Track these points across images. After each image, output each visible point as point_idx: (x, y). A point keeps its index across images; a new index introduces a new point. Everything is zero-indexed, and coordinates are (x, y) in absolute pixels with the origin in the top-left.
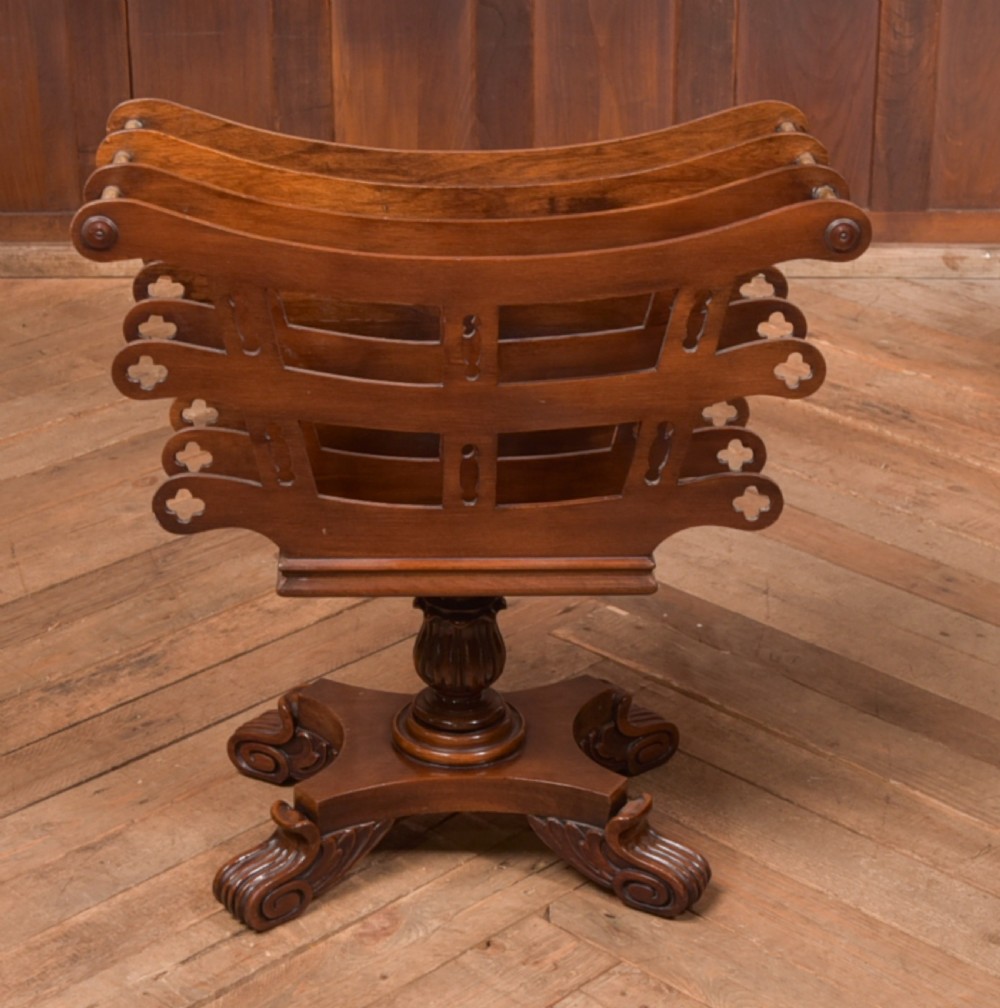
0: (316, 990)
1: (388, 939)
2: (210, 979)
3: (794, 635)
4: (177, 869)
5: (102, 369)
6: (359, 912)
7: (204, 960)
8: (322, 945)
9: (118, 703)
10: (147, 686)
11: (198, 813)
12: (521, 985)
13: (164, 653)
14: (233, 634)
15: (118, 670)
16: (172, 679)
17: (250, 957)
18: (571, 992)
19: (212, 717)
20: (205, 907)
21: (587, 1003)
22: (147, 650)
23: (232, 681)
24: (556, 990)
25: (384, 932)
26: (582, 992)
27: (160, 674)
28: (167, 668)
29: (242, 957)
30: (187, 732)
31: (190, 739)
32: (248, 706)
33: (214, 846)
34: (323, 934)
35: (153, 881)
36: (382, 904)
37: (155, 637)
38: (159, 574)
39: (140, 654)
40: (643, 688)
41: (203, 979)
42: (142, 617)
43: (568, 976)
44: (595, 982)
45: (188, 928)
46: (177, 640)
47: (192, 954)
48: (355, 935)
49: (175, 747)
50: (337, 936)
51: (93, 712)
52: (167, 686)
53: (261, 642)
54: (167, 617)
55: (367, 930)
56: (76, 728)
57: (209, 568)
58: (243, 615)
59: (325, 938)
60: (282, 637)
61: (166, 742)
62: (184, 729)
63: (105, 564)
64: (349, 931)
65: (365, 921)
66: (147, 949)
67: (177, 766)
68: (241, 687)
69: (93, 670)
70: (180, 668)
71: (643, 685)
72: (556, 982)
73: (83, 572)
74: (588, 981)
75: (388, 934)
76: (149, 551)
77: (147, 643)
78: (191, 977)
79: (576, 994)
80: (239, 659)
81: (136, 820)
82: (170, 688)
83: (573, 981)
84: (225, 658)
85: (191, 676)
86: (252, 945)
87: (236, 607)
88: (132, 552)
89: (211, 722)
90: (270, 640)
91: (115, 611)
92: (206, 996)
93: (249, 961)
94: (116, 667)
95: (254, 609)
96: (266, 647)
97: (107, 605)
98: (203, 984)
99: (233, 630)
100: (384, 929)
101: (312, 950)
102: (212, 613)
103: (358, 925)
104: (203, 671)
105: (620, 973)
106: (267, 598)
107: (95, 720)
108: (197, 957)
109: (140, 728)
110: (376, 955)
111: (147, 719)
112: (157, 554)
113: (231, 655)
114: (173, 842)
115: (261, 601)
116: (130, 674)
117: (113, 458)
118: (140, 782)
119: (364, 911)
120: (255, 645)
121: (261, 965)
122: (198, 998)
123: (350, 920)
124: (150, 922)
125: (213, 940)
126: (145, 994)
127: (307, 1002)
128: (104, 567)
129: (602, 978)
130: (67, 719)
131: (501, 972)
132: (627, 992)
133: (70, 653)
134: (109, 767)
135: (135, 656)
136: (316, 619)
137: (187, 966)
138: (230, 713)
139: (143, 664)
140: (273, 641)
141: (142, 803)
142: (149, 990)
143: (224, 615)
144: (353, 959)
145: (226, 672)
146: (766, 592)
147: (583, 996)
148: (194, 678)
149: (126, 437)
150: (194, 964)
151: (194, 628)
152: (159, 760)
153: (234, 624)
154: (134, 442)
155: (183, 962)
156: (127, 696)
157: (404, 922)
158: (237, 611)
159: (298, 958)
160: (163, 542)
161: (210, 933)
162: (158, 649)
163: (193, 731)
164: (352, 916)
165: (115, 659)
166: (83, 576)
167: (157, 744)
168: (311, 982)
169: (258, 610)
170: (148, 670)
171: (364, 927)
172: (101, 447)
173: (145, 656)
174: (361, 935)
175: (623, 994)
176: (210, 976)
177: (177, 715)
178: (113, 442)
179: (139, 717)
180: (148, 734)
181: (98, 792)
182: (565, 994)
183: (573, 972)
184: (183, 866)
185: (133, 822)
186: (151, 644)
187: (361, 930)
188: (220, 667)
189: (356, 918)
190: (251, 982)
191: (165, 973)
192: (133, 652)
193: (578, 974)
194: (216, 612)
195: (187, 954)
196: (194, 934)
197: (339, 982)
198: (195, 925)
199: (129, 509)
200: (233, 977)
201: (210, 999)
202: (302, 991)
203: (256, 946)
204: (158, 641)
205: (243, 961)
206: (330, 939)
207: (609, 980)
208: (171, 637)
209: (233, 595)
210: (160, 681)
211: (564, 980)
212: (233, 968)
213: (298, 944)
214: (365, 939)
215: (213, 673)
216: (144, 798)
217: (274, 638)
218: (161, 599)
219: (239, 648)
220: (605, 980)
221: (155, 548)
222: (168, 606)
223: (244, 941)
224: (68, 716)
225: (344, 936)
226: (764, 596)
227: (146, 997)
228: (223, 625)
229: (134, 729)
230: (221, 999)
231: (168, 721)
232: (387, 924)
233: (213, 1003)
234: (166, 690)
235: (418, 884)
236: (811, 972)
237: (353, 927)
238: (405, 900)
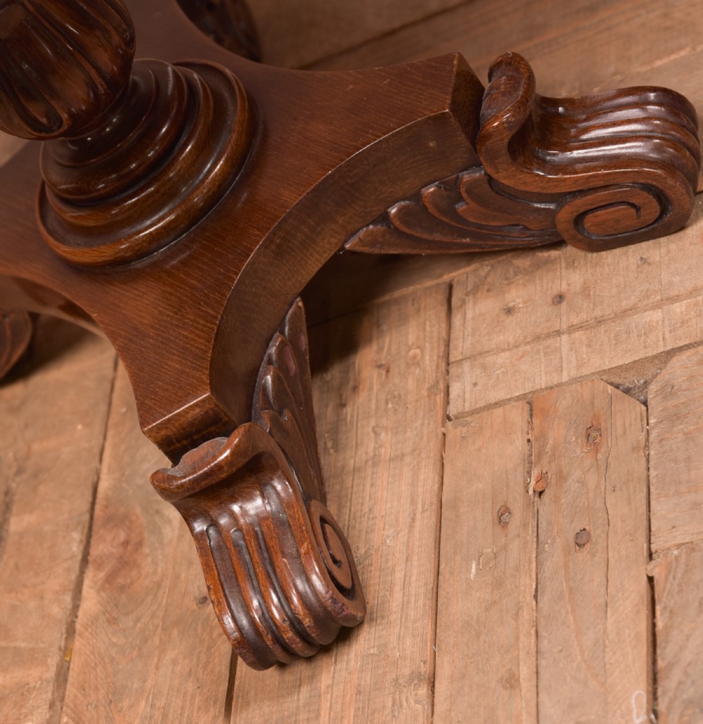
8: (78, 643)
21: (484, 367)
24: (425, 393)
25: (130, 548)
36: (86, 517)
43: (415, 362)
48: (102, 588)
50: (80, 612)
55: (108, 568)
59: (71, 631)
64: (88, 589)
65: (90, 558)
83: (430, 360)
100: (126, 543)
101: (75, 662)
103: (90, 574)
110: (159, 585)
119: (76, 549)
123: (73, 577)
129: (457, 320)
144: (138, 620)
147: (466, 366)
157: (138, 510)
159: (71, 690)
168: (126, 703)
171: (99, 568)
174: (110, 579)
175: (509, 311)
187: (102, 575)
206: (79, 626)
207: (470, 315)
213: (51, 674)
214: (121, 581)
225: (91, 601)
232: (122, 536)
235: (96, 451)
236: (683, 53)
237: (87, 583)
238: (104, 486)
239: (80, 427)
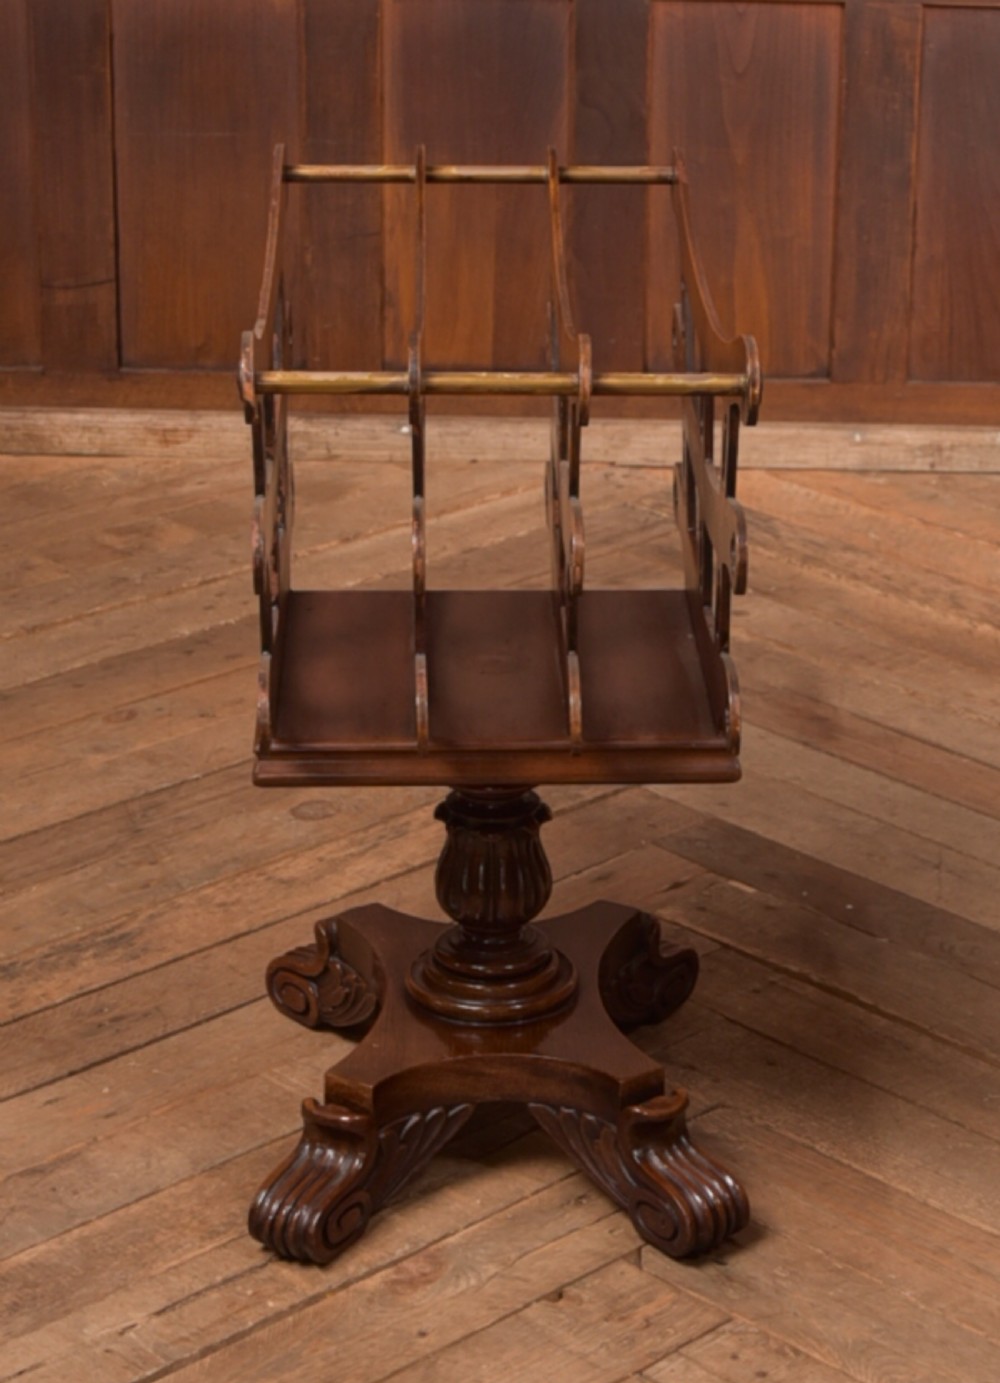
0: (332, 1349)
1: (429, 1287)
2: (193, 1334)
3: (973, 920)
4: (153, 1198)
5: (67, 572)
6: (393, 1254)
7: (186, 1310)
8: (342, 1294)
9: (78, 992)
10: (118, 972)
11: (182, 1130)
12: (602, 1346)
13: (141, 931)
14: (234, 909)
15: (80, 951)
16: (152, 963)
17: (246, 1307)
18: (665, 1356)
19: (203, 1012)
20: (189, 1245)
21: (687, 1369)
22: (119, 926)
23: (232, 968)
24: (647, 1352)
25: (423, 1279)
26: (681, 1355)
27: (135, 957)
28: (145, 950)
29: (237, 1307)
30: (169, 1030)
31: (173, 1039)
32: (252, 998)
33: (203, 1171)
34: (344, 1280)
35: (121, 1213)
36: (423, 1245)
37: (128, 911)
38: (137, 832)
39: (108, 932)
40: (773, 983)
41: (184, 1333)
42: (113, 885)
43: (663, 1335)
44: (699, 1342)
45: (168, 1271)
46: (160, 915)
47: (170, 1303)
48: (386, 1283)
49: (154, 1047)
50: (361, 1283)
51: (45, 1003)
52: (144, 972)
53: (270, 919)
54: (146, 886)
55: (402, 1277)
56: (22, 1022)
57: (203, 825)
58: (247, 884)
59: (345, 1286)
60: (299, 914)
61: (142, 1041)
62: (165, 1026)
63: (67, 818)
64: (378, 1278)
65: (400, 1265)
66: (112, 1297)
67: (155, 1071)
68: (243, 975)
69: (46, 950)
70: (163, 950)
71: (772, 978)
72: (647, 1342)
73: (35, 828)
74: (690, 1342)
75: (430, 1282)
76: (124, 803)
77: (117, 918)
78: (168, 1331)
79: (674, 1356)
80: (241, 940)
81: (100, 1138)
82: (149, 974)
83: (669, 1342)
84: (221, 939)
85: (175, 960)
86: (250, 1292)
87: (238, 875)
88: (101, 803)
89: (201, 1018)
90: (282, 916)
91: (77, 877)
92: (187, 1355)
93: (244, 1313)
94: (77, 948)
95: (262, 878)
96: (279, 925)
97: (68, 870)
98: (186, 1339)
99: (233, 904)
100: (424, 1275)
101: (329, 1300)
102: (206, 882)
103: (390, 1271)
104: (192, 954)
105: (731, 1332)
106: (279, 865)
107: (49, 1012)
108: (177, 1307)
109: (107, 1023)
110: (413, 1307)
111: (116, 1012)
112: (135, 807)
113: (230, 935)
114: (148, 1165)
115: (271, 868)
116: (95, 956)
117: (79, 686)
118: (106, 1090)
119: (399, 1253)
120: (262, 923)
121: (262, 1318)
122: (178, 1357)
123: (380, 1263)
124: (116, 1263)
125: (199, 1286)
126: (107, 1351)
127: (320, 1364)
128: (64, 822)
129: (708, 1338)
130: (11, 1012)
131: (575, 1330)
132: (741, 1356)
133: (17, 929)
134: (65, 1072)
135: (102, 934)
136: (343, 891)
137: (163, 1318)
138: (227, 1007)
139: (113, 943)
140: (287, 918)
141: (108, 1116)
142: (113, 1347)
143: (221, 885)
144: (382, 1312)
145: (223, 955)
146: (938, 867)
147: (681, 1359)
148: (179, 963)
149: (96, 659)
150: (173, 1315)
151: (181, 900)
152: (132, 1064)
153: (236, 895)
154: (107, 665)
155: (158, 1313)
156: (91, 984)
157: (451, 1267)
158: (239, 880)
159: (310, 1310)
160: (142, 792)
161: (195, 1277)
162: (133, 926)
163: (177, 1028)
164: (382, 1258)
165: (76, 936)
166: (35, 832)
167: (129, 1044)
168: (327, 1340)
169: (269, 879)
170: (120, 951)
171: (397, 1272)
172: (62, 670)
173: (117, 933)
174: (395, 1282)
175: (734, 1357)
176: (194, 1330)
177: (157, 1008)
178: (78, 664)
179: (106, 1010)
180: (118, 1031)
181: (49, 1102)
182: (659, 1357)
183: (671, 1331)
184: (160, 1195)
185: (95, 1139)
186: (124, 919)
187: (394, 1277)
188: (215, 951)
189: (388, 1260)
190: (247, 1339)
191: (133, 1326)
192: (100, 929)
193: (676, 1333)
194: (212, 881)
195: (164, 1303)
196: (173, 1279)
197: (362, 1340)
198: (175, 1267)
199: (97, 750)
200: (223, 1332)
201: (193, 1359)
202: (315, 1350)
203: (255, 1294)
204: (133, 916)
205: (237, 1312)
206: (352, 1288)
207: (717, 1341)
208: (151, 911)
209: (235, 860)
210: (136, 966)
211: (659, 1340)
212: (224, 1320)
213: (311, 1293)
214: (399, 1288)
215: (205, 957)
216: (112, 1110)
217: (288, 914)
218: (138, 863)
219: (242, 926)
220: (713, 1340)
221: (132, 800)
222: (147, 872)
223: (239, 1288)
224: (12, 1006)
225: (370, 1284)
226: (936, 871)
227: (108, 1355)
228: (221, 898)
229: (100, 1025)
230: (207, 1360)
231: (146, 1015)
232: (428, 1270)
233: (197, 1364)
234: (143, 977)
235: (470, 1221)
236: (981, 1333)
237: (383, 1273)
238: (451, 1240)
239: (478, 1202)
